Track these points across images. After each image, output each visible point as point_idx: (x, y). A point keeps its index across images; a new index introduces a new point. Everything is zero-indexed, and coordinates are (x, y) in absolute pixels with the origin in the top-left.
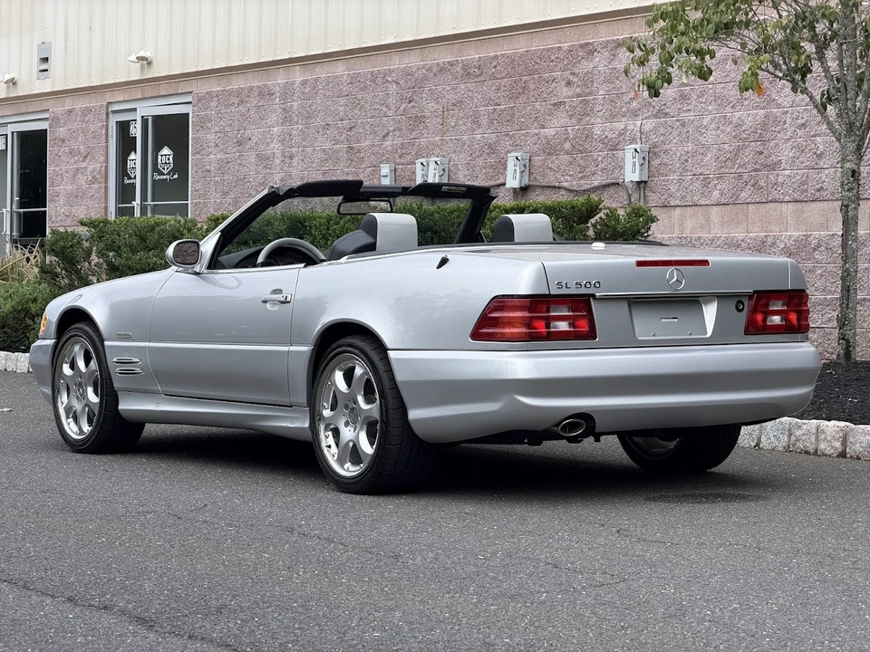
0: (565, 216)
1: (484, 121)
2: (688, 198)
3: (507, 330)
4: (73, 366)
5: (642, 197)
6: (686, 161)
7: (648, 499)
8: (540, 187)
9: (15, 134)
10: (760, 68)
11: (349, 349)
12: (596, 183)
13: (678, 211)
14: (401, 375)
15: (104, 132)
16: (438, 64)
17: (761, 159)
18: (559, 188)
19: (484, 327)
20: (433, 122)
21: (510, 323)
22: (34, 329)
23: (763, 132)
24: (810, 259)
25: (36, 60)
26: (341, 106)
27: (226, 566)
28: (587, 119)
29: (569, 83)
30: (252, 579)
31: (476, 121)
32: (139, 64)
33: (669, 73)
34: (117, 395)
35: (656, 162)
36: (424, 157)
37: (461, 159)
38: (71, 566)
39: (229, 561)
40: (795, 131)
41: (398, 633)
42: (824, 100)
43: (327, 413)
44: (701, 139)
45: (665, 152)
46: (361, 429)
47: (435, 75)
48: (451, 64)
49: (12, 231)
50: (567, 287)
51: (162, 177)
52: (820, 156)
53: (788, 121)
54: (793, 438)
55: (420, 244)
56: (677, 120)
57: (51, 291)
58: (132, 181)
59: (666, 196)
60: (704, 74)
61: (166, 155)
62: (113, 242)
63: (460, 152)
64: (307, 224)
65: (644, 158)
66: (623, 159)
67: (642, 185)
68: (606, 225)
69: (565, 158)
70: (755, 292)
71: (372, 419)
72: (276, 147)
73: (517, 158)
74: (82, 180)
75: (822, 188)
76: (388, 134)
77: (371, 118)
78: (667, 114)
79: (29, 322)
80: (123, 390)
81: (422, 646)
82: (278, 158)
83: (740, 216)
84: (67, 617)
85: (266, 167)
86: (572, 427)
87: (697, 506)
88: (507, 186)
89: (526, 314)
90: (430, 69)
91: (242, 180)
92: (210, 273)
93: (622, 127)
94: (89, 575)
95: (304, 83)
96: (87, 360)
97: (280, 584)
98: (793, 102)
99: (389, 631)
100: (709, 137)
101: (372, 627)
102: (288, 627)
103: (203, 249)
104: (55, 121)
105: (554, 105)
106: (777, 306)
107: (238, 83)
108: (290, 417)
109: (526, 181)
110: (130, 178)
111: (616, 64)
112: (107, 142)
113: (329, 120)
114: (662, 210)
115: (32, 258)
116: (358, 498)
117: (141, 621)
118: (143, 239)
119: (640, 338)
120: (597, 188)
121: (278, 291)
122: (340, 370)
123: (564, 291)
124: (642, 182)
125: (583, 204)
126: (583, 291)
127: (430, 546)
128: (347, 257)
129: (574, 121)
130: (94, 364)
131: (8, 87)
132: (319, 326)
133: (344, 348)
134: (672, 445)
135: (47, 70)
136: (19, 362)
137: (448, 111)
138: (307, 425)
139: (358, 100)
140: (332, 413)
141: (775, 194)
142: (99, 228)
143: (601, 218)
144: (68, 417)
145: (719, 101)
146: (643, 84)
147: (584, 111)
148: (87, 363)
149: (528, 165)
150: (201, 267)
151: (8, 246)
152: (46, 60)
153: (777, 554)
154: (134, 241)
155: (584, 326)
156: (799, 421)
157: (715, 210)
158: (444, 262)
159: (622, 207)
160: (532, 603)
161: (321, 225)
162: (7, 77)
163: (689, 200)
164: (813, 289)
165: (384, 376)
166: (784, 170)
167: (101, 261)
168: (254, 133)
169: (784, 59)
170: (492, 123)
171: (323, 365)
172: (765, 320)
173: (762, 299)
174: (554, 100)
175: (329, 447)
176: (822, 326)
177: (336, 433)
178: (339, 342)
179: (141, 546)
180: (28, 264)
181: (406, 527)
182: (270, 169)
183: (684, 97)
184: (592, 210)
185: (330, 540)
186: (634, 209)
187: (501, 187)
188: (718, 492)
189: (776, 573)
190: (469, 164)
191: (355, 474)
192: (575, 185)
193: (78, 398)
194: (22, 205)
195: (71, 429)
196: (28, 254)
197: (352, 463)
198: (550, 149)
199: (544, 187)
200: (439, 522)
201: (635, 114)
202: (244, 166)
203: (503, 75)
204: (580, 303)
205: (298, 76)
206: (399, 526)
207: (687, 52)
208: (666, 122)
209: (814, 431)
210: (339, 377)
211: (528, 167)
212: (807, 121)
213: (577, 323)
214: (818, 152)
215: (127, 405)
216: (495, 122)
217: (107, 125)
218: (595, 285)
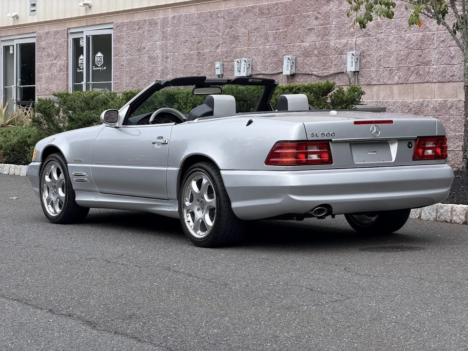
0: (315, 92)
1: (271, 39)
2: (381, 80)
3: (285, 160)
4: (51, 176)
5: (356, 80)
6: (380, 60)
7: (361, 250)
8: (301, 74)
9: (18, 45)
10: (420, 12)
11: (199, 169)
12: (332, 72)
13: (376, 87)
14: (227, 184)
15: (66, 44)
16: (246, 8)
17: (421, 59)
18: (312, 75)
19: (272, 158)
20: (243, 39)
21: (286, 155)
22: (29, 152)
23: (422, 44)
24: (447, 114)
25: (29, 5)
26: (193, 30)
27: (134, 291)
28: (327, 37)
29: (316, 18)
30: (148, 298)
31: (267, 39)
32: (84, 8)
33: (371, 15)
34: (74, 192)
35: (364, 61)
36: (238, 58)
37: (258, 59)
38: (51, 291)
39: (135, 288)
40: (439, 44)
41: (227, 330)
42: (455, 29)
43: (188, 203)
44: (388, 48)
45: (369, 55)
46: (206, 212)
47: (244, 14)
48: (253, 7)
49: (17, 98)
50: (316, 136)
51: (97, 68)
52: (452, 58)
53: (435, 39)
54: (439, 214)
55: (237, 112)
56: (375, 38)
57: (38, 131)
58: (81, 71)
59: (369, 79)
60: (390, 16)
61: (99, 57)
62: (72, 105)
63: (258, 55)
64: (176, 96)
65: (357, 59)
66: (346, 59)
67: (356, 73)
68: (337, 96)
69: (314, 58)
70: (418, 137)
71: (212, 207)
72: (158, 52)
73: (289, 59)
74: (54, 70)
75: (453, 75)
76: (219, 45)
77: (210, 36)
78: (369, 35)
79: (27, 148)
80: (78, 190)
81: (240, 337)
82: (160, 58)
83: (410, 90)
84: (49, 321)
85: (153, 63)
86: (320, 211)
87: (388, 254)
88: (283, 74)
89: (295, 151)
90: (241, 10)
91: (141, 70)
92: (124, 127)
93: (346, 42)
94: (60, 296)
95: (174, 18)
96: (58, 174)
97: (163, 301)
98: (438, 28)
99: (222, 329)
100: (393, 47)
101: (213, 327)
102: (168, 327)
103: (120, 114)
104: (39, 38)
105: (309, 30)
106: (430, 145)
107: (138, 18)
108: (168, 206)
109: (293, 71)
110: (80, 69)
111: (342, 8)
112: (67, 49)
113: (187, 38)
114: (367, 87)
115: (28, 113)
116: (205, 249)
117: (89, 323)
118: (87, 104)
119: (356, 163)
120: (332, 75)
121: (161, 138)
122: (195, 181)
123: (315, 138)
124: (356, 71)
125: (324, 85)
126: (325, 138)
127: (244, 278)
128: (198, 119)
129: (319, 38)
130: (62, 176)
131: (14, 20)
132: (183, 157)
133: (197, 169)
134: (374, 219)
135: (35, 11)
136: (22, 170)
137: (251, 33)
138: (177, 210)
139: (203, 27)
140: (191, 204)
141: (428, 78)
142: (63, 98)
143: (334, 92)
144: (48, 204)
145: (398, 28)
146: (357, 21)
147: (325, 34)
148: (58, 175)
149: (294, 62)
150: (119, 124)
151: (15, 105)
152: (34, 5)
153: (431, 282)
154: (83, 105)
155: (326, 157)
156: (442, 204)
157: (395, 87)
158: (250, 122)
159: (346, 85)
160: (299, 312)
161: (183, 97)
162: (14, 14)
163: (382, 82)
164: (449, 129)
165: (218, 184)
166: (433, 65)
167: (65, 115)
168: (147, 44)
169: (433, 7)
170: (275, 40)
171: (185, 178)
172: (423, 152)
173: (421, 141)
174: (309, 27)
175: (189, 222)
176: (454, 150)
177: (193, 214)
178: (194, 166)
179: (88, 279)
180: (26, 116)
181: (231, 267)
182: (155, 64)
183: (379, 26)
184: (329, 88)
185: (190, 275)
186: (352, 88)
187: (280, 74)
188: (398, 245)
189: (430, 294)
190: (263, 62)
191: (203, 236)
192: (320, 73)
193: (53, 194)
194: (22, 84)
195: (50, 210)
196: (25, 111)
197: (201, 231)
198: (306, 54)
199: (303, 74)
200: (248, 264)
201: (352, 35)
202: (142, 62)
203: (281, 13)
204: (324, 145)
205: (170, 14)
206: (227, 266)
207: (380, 4)
208: (369, 39)
209: (450, 210)
210: (194, 184)
211: (295, 63)
212: (445, 39)
213: (323, 155)
214: (452, 56)
215: (80, 198)
216: (277, 39)
217: (68, 41)
218: (332, 135)
